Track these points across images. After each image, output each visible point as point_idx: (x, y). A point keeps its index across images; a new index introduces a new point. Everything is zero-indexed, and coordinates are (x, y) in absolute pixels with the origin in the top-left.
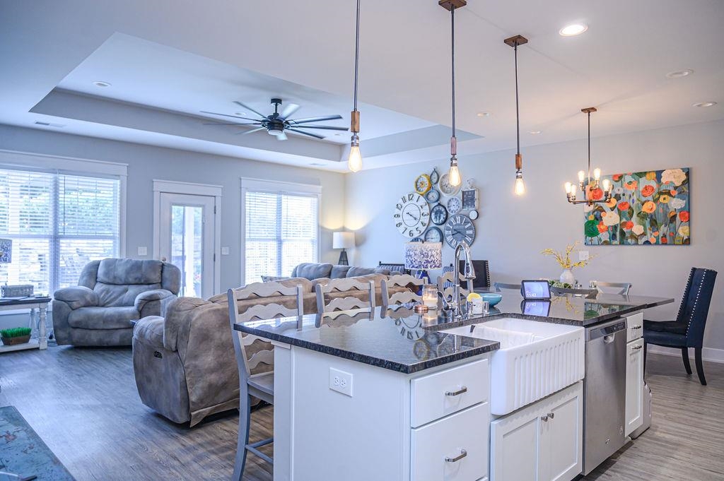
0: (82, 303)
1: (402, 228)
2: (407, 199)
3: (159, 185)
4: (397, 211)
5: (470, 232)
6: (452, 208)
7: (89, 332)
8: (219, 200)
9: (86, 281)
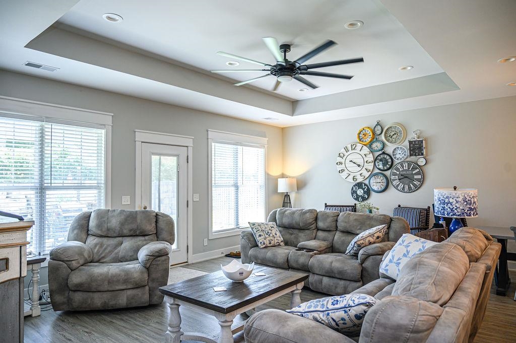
0: (82, 262)
1: (344, 175)
2: (350, 148)
3: (140, 136)
4: (339, 159)
5: (419, 177)
6: (398, 156)
7: (91, 294)
8: (190, 149)
9: (77, 234)
